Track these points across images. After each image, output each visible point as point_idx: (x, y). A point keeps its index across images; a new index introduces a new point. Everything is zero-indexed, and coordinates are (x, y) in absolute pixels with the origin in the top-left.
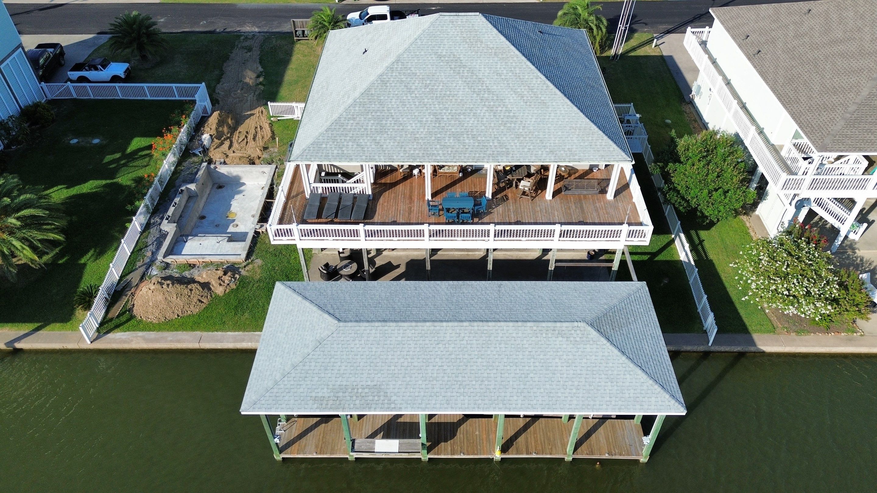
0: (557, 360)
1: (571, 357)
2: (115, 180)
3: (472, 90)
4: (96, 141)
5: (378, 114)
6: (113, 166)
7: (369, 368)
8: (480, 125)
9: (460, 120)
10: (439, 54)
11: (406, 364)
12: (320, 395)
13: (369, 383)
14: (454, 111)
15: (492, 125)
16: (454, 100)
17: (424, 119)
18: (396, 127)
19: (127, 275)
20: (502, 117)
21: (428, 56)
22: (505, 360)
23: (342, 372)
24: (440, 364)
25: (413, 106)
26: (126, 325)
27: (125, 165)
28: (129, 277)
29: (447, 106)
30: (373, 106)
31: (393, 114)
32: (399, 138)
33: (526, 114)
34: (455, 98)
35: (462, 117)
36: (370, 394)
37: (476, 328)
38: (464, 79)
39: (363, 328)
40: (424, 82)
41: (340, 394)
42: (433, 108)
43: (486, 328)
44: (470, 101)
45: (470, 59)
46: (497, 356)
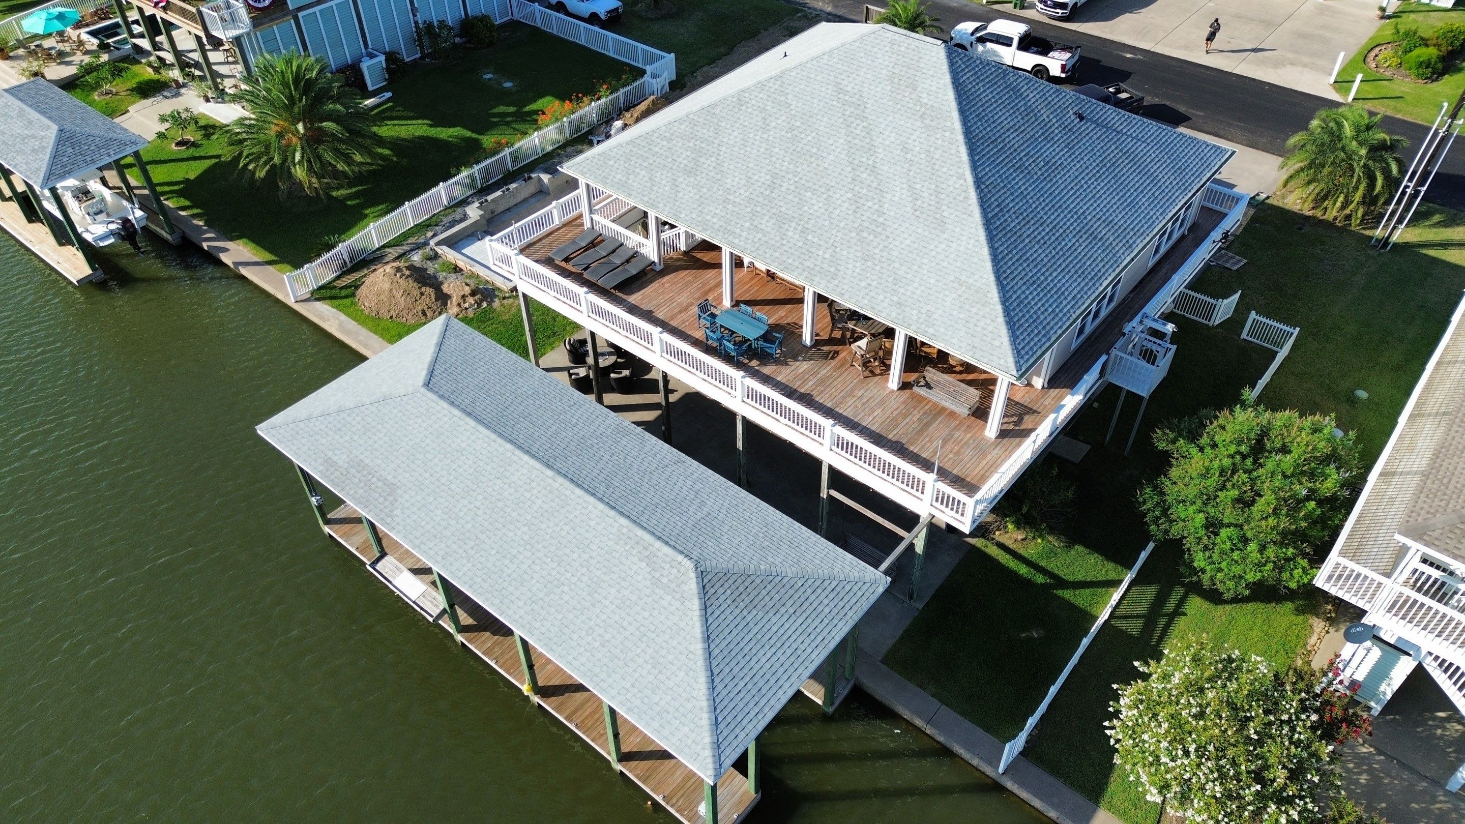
0: (613, 591)
1: (634, 598)
2: (481, 137)
3: (851, 159)
4: (508, 85)
5: (703, 145)
6: (495, 120)
7: (404, 459)
8: (826, 217)
9: (804, 198)
10: (841, 86)
11: (444, 480)
12: (335, 458)
13: (389, 478)
14: (803, 182)
15: (842, 225)
16: (814, 165)
17: (756, 177)
18: (712, 174)
19: (389, 247)
20: (864, 218)
21: (823, 85)
22: (553, 549)
23: (376, 446)
24: (478, 504)
25: (755, 151)
26: (340, 301)
27: (508, 124)
28: (388, 250)
29: (799, 170)
30: (705, 131)
31: (721, 153)
32: (705, 190)
33: (902, 229)
34: (820, 162)
35: (809, 194)
36: (380, 490)
37: (557, 485)
38: (849, 139)
39: (439, 408)
40: (792, 122)
41: (353, 471)
42: (777, 165)
43: (568, 493)
44: (836, 175)
45: (879, 110)
46: (548, 537)
